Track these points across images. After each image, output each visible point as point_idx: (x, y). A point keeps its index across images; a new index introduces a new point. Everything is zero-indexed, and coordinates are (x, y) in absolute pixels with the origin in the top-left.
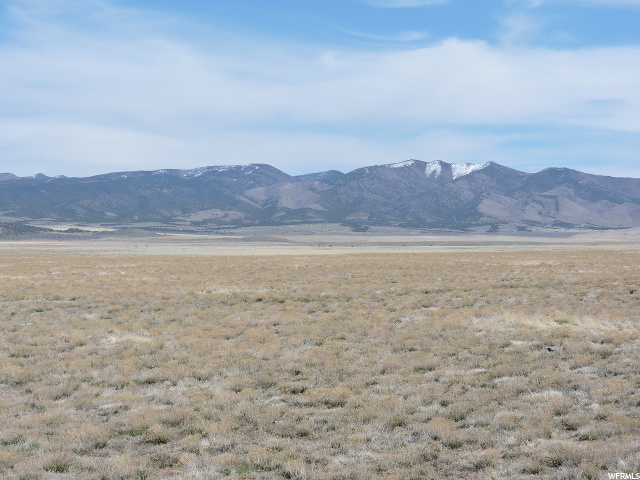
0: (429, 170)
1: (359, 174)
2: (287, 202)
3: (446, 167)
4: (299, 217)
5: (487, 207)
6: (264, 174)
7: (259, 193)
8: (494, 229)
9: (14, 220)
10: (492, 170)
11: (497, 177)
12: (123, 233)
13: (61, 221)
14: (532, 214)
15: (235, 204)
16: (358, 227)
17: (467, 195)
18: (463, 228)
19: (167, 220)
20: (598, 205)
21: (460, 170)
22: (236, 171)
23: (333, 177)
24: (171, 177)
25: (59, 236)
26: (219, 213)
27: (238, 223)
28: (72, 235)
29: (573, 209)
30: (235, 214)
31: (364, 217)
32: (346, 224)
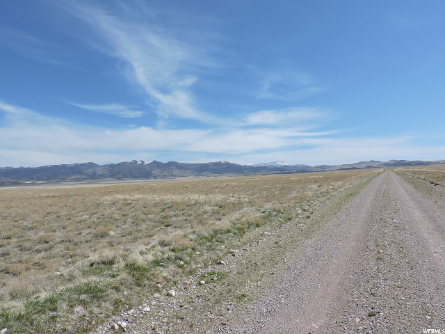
0: (138, 163)
1: (119, 164)
2: (99, 173)
3: (143, 162)
4: (102, 176)
5: (153, 172)
6: (92, 165)
7: (90, 170)
8: (156, 178)
9: (12, 180)
10: (155, 162)
11: (156, 164)
12: (49, 183)
13: (29, 180)
14: (165, 173)
15: (83, 174)
16: (119, 179)
17: (148, 169)
18: (147, 178)
19: (62, 179)
20: (182, 170)
21: (146, 163)
22: (83, 165)
23: (112, 165)
24: (64, 166)
25: (28, 185)
26: (79, 176)
27: (84, 179)
28: (32, 184)
29: (176, 172)
30: (83, 176)
31: (121, 176)
32: (116, 178)
